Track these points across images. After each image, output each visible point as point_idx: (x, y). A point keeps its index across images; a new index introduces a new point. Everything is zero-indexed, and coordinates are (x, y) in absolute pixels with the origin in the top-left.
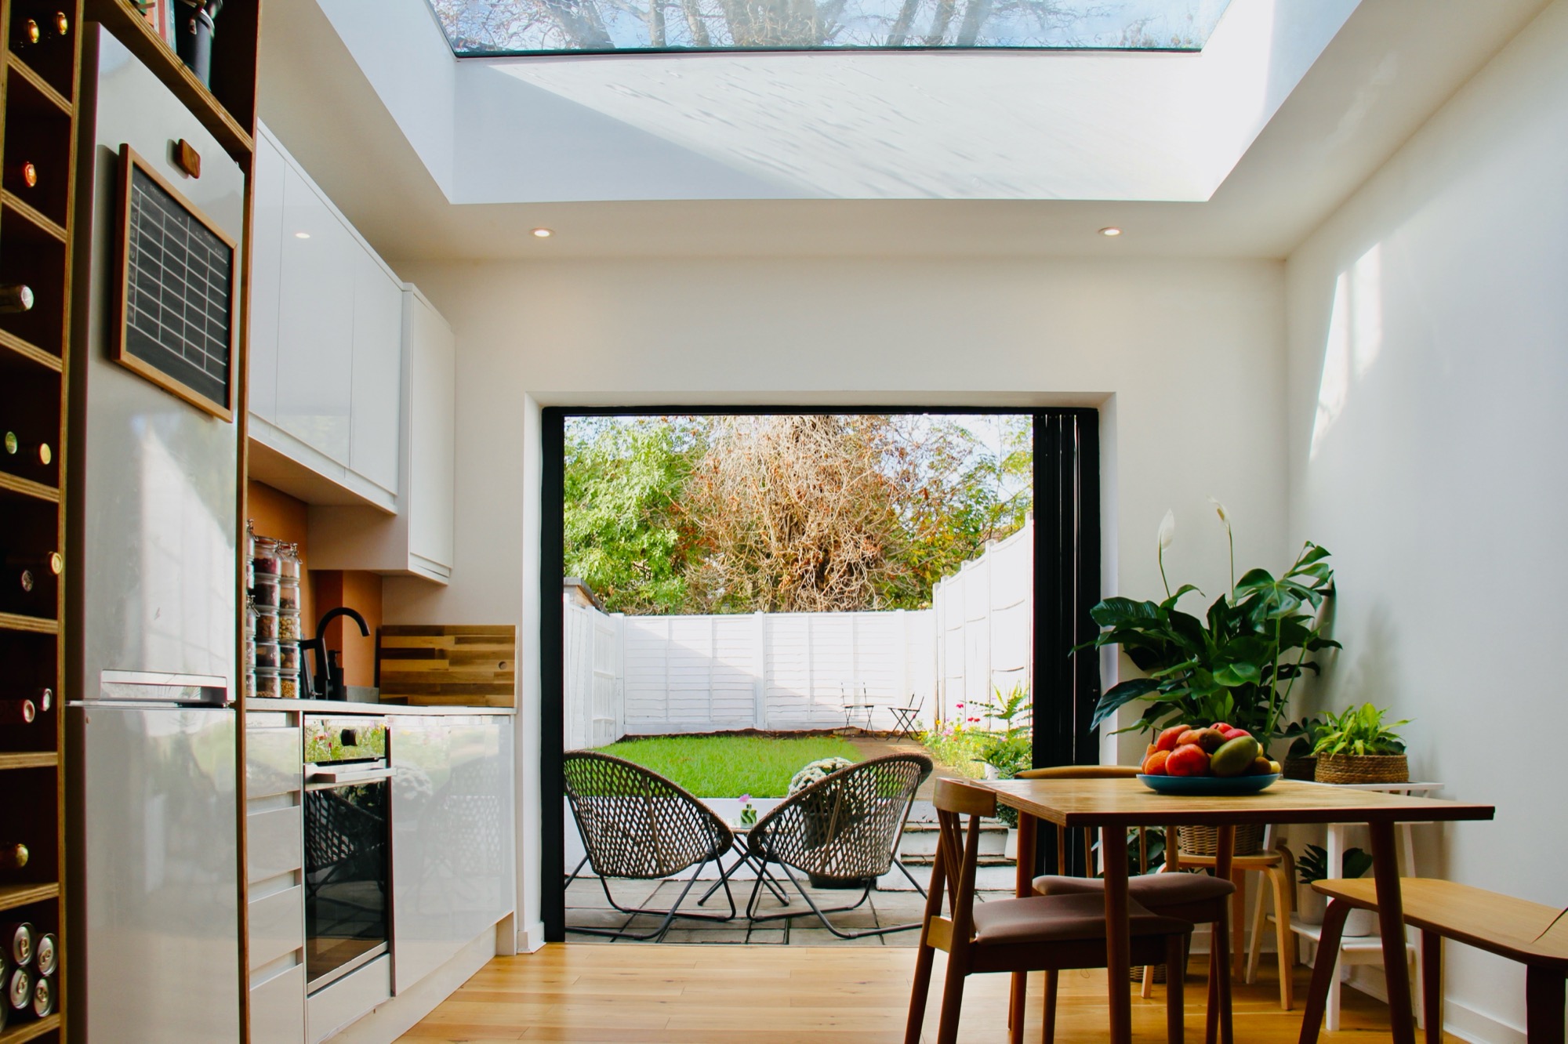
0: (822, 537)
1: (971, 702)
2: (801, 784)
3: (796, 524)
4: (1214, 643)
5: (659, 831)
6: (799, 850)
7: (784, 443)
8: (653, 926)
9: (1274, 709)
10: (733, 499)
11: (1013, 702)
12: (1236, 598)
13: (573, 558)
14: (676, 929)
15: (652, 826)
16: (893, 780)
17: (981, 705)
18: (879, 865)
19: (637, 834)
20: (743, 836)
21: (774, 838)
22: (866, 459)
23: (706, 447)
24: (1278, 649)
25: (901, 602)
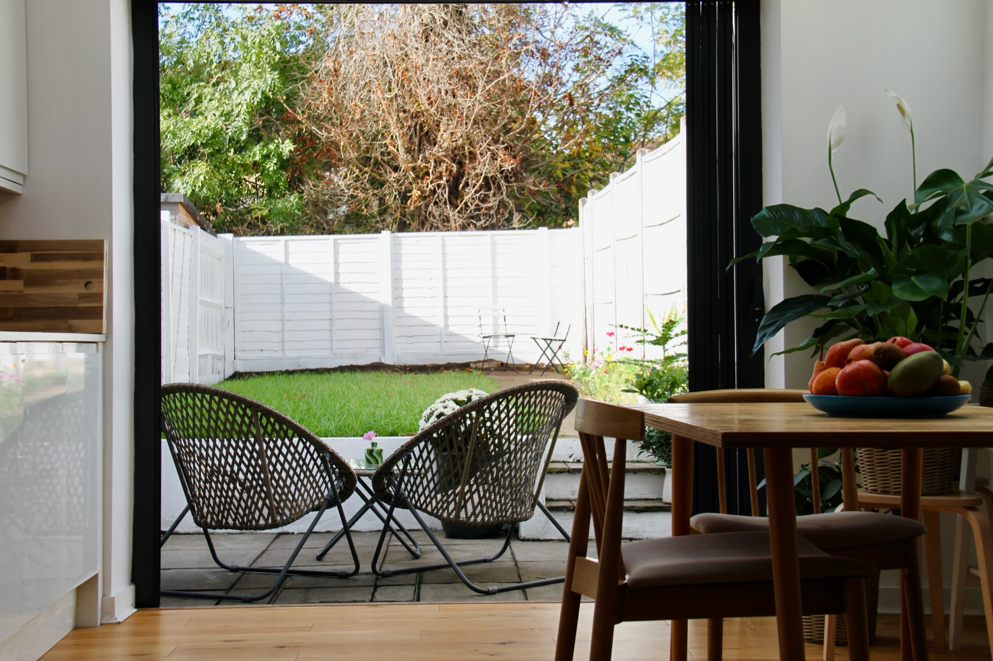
0: (455, 148)
1: (622, 326)
2: (433, 419)
3: (427, 133)
4: (893, 254)
5: (272, 473)
6: (431, 492)
7: (412, 43)
8: (264, 586)
9: (966, 329)
10: (356, 105)
11: (669, 325)
12: (918, 202)
13: (174, 171)
14: (291, 588)
15: (263, 469)
16: (534, 411)
17: (633, 329)
18: (521, 509)
19: (246, 478)
20: (367, 478)
21: (402, 480)
22: (503, 61)
23: (324, 47)
24: (970, 261)
25: (544, 221)
